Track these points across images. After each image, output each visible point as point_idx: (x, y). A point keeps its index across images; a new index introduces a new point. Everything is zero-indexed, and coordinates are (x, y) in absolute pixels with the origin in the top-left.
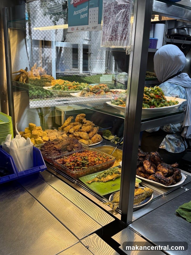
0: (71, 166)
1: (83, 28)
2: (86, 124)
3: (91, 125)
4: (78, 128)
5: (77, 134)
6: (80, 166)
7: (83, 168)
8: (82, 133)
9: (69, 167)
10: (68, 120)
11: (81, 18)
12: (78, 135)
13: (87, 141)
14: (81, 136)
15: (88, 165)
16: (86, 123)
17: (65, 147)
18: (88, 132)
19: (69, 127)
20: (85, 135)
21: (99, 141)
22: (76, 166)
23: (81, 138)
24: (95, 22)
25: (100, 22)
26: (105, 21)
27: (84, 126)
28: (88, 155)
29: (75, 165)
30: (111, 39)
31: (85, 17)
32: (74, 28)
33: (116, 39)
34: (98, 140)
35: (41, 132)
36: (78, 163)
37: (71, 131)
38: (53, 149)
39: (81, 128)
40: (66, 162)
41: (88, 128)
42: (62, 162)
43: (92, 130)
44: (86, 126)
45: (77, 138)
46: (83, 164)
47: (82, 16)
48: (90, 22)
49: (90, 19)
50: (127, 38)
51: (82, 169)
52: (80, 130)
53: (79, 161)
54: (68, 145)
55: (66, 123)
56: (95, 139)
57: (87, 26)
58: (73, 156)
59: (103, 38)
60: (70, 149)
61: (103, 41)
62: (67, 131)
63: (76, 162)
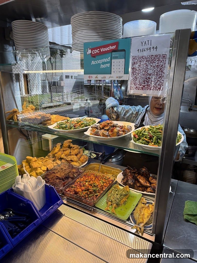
0: (85, 196)
1: (104, 77)
2: (74, 148)
3: (78, 149)
4: (69, 153)
5: (69, 158)
6: (92, 194)
7: (95, 194)
8: (72, 156)
9: (83, 196)
10: (58, 147)
11: (101, 68)
12: (70, 159)
13: (78, 163)
14: (72, 160)
15: (98, 190)
16: (73, 147)
17: (67, 175)
18: (76, 155)
19: (60, 153)
20: (75, 158)
21: (86, 161)
22: (89, 194)
23: (72, 161)
24: (120, 72)
25: (126, 72)
26: (134, 72)
27: (72, 150)
28: (90, 179)
29: (88, 194)
30: (141, 89)
31: (106, 67)
32: (91, 76)
33: (148, 89)
34: (86, 160)
35: (39, 164)
36: (90, 191)
37: (63, 156)
38: (56, 178)
39: (70, 152)
40: (78, 192)
41: (76, 151)
42: (74, 192)
43: (80, 152)
44: (74, 150)
45: (69, 162)
46: (94, 190)
47: (102, 66)
48: (114, 72)
49: (114, 69)
50: (161, 89)
51: (95, 195)
52: (70, 154)
53: (91, 189)
55: (57, 150)
56: (83, 160)
57: (109, 75)
58: (77, 182)
59: (132, 87)
60: (72, 176)
61: (131, 89)
62: (59, 157)
63: (88, 190)
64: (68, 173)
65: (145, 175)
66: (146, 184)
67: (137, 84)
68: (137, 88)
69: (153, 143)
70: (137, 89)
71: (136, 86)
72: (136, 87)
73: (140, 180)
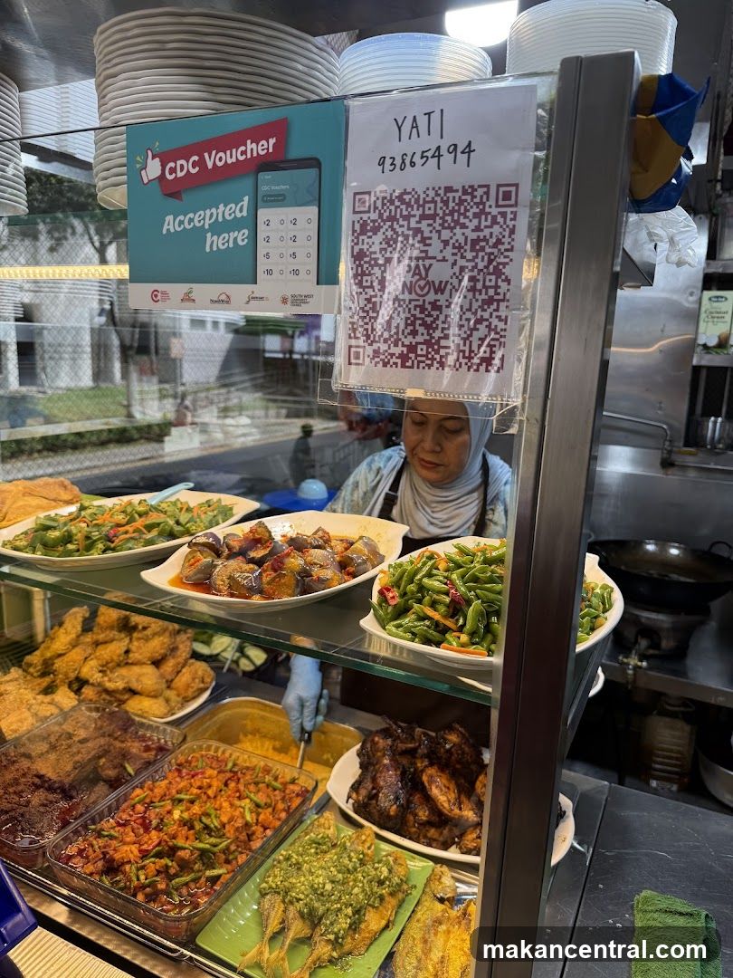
0: (152, 885)
1: (223, 297)
2: (148, 632)
3: (167, 634)
4: (119, 656)
5: (116, 682)
6: (193, 871)
7: (209, 873)
8: (136, 669)
9: (143, 887)
10: (69, 628)
11: (208, 249)
12: (120, 685)
13: (161, 701)
14: (135, 686)
15: (226, 851)
16: (145, 628)
17: (89, 768)
18: (157, 663)
19: (76, 654)
20: (147, 677)
21: (202, 691)
22: (176, 875)
23: (133, 692)
24: (296, 272)
25: (327, 275)
26: (363, 274)
27: (139, 639)
28: (200, 788)
29: (172, 871)
30: (399, 361)
31: (231, 245)
32: (164, 293)
33: (429, 362)
34: (202, 685)
36: (182, 859)
37: (90, 671)
38: (33, 784)
39: (127, 652)
40: (123, 864)
41: (157, 645)
42: (100, 864)
43: (174, 649)
44: (147, 639)
45: (118, 696)
46: (203, 852)
47: (215, 243)
48: (269, 272)
49: (267, 256)
50: (497, 362)
51: (203, 880)
52: (125, 661)
53: (185, 849)
54: (100, 757)
55: (63, 639)
56: (188, 686)
57: (248, 288)
58: (134, 806)
59: (353, 350)
60: (111, 773)
61: (350, 363)
62: (72, 676)
63: (172, 851)
64: (90, 760)
65: (458, 766)
66: (460, 809)
67: (377, 339)
68: (377, 360)
69: (464, 638)
70: (377, 363)
71: (375, 346)
72: (376, 353)
73: (435, 791)
